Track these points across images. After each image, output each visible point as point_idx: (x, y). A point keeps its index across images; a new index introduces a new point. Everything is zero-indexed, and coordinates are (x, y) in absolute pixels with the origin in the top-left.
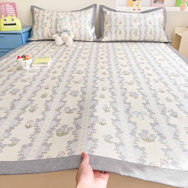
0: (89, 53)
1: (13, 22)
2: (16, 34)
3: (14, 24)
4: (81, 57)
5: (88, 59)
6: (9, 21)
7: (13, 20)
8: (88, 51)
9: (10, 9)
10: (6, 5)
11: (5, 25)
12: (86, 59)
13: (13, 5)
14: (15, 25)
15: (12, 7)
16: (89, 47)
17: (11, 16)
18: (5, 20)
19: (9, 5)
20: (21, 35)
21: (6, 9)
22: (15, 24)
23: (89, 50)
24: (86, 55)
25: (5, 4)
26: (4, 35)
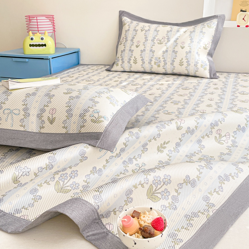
0: (189, 95)
1: (41, 42)
2: (43, 59)
3: (43, 45)
4: (171, 101)
5: (182, 105)
6: (37, 41)
7: (42, 39)
8: (187, 92)
9: (44, 23)
10: (38, 18)
11: (31, 45)
12: (179, 104)
13: (51, 18)
14: (44, 47)
15: (49, 21)
16: (191, 86)
17: (40, 34)
18: (32, 39)
19: (44, 18)
20: (49, 61)
21: (39, 24)
22: (45, 45)
23: (191, 90)
24: (181, 99)
25: (37, 16)
26: (27, 59)
